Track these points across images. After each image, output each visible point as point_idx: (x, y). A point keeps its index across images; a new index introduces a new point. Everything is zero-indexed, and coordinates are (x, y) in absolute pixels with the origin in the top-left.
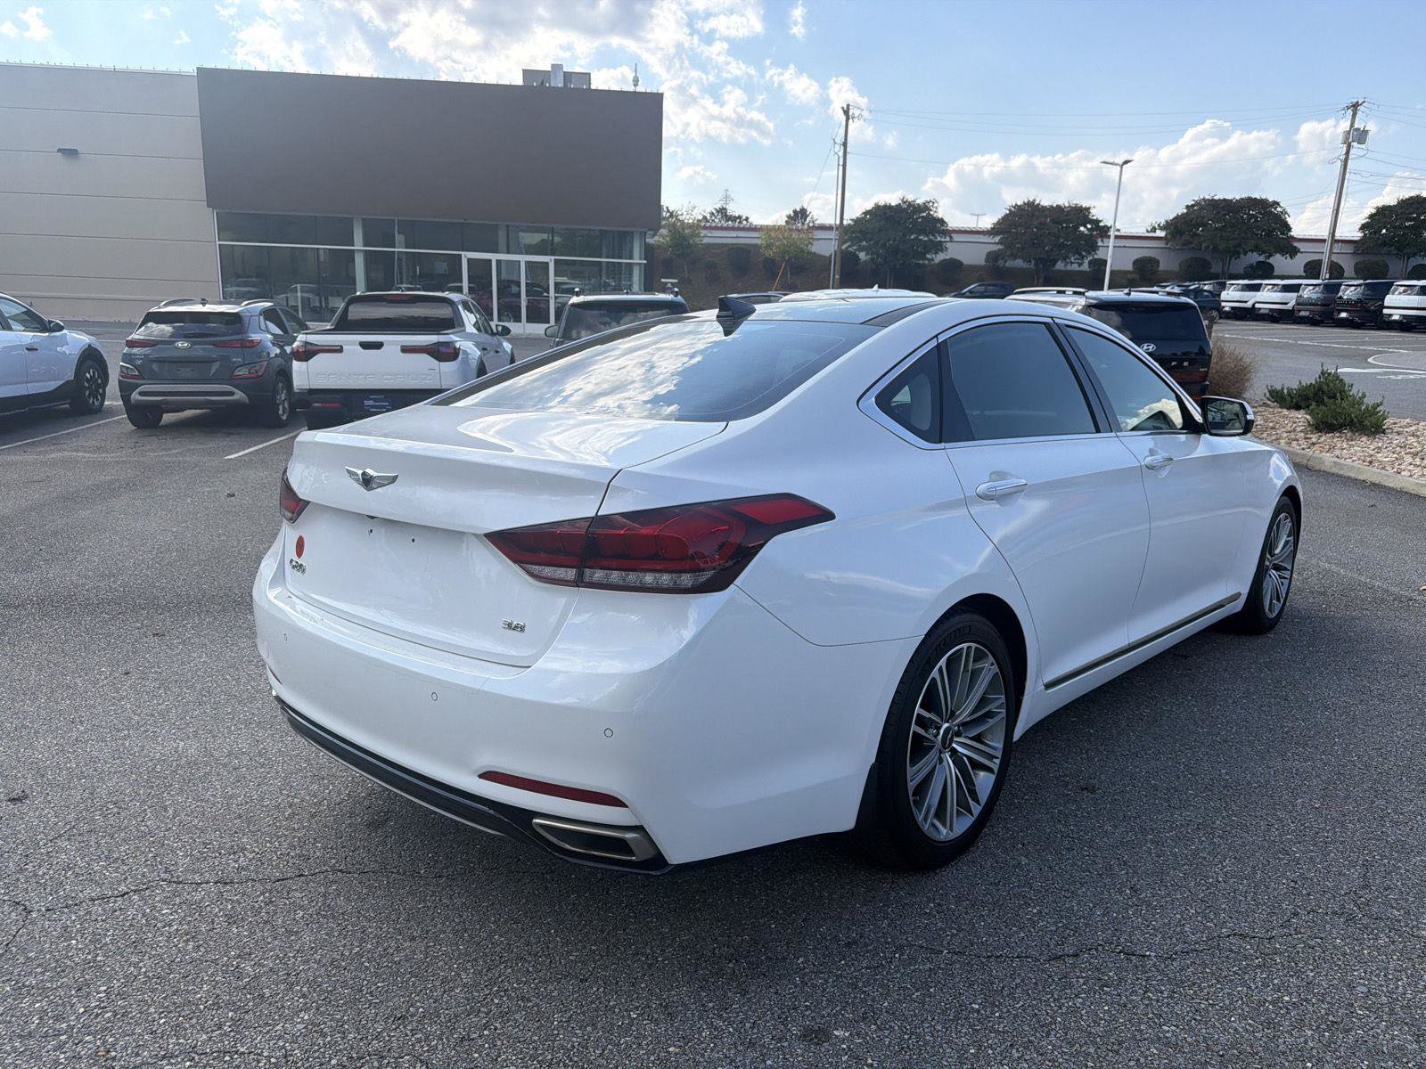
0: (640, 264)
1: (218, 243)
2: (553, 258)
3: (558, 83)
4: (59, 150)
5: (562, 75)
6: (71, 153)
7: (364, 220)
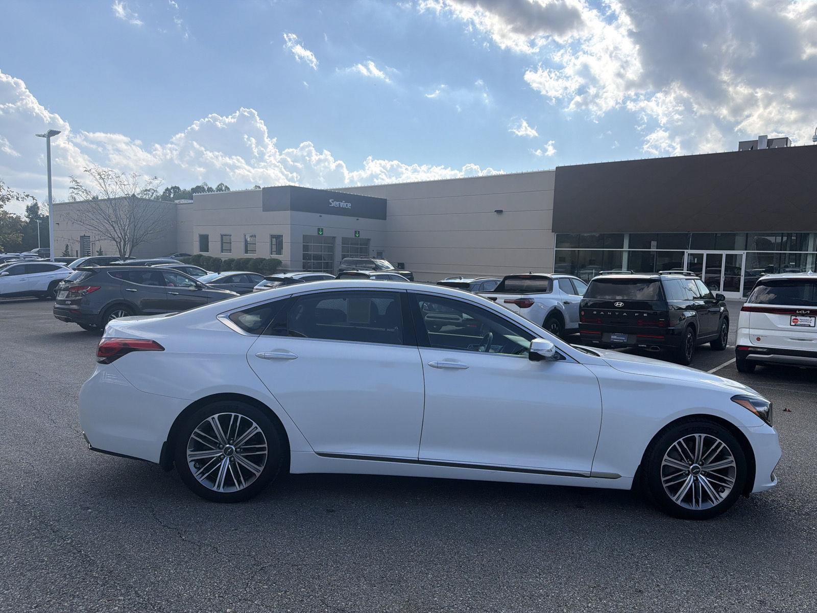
0: (813, 254)
1: (555, 249)
2: (746, 252)
3: (764, 146)
4: (496, 211)
5: (766, 141)
6: (499, 212)
7: (630, 235)
